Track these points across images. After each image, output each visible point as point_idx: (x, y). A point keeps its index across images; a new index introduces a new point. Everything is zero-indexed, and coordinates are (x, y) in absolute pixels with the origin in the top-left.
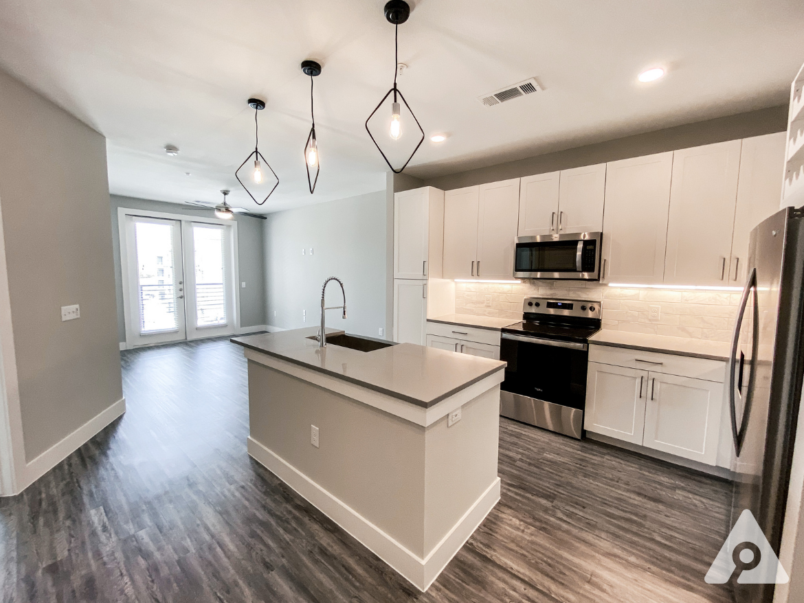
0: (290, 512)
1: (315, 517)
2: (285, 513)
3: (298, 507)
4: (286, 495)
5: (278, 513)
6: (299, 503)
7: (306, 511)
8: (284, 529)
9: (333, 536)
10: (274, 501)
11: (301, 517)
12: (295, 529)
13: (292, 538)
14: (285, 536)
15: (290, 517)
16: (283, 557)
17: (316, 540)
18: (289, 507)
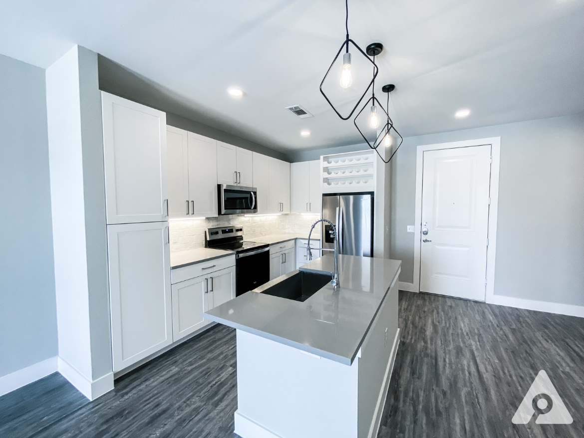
0: (405, 401)
1: (396, 386)
2: (408, 404)
3: (397, 399)
4: (393, 412)
5: (412, 408)
6: (393, 400)
7: (396, 392)
8: (419, 398)
9: (401, 373)
10: (404, 418)
11: (402, 393)
12: (413, 391)
13: (419, 391)
14: (422, 394)
15: (408, 399)
16: (433, 389)
17: (410, 379)
18: (401, 404)
